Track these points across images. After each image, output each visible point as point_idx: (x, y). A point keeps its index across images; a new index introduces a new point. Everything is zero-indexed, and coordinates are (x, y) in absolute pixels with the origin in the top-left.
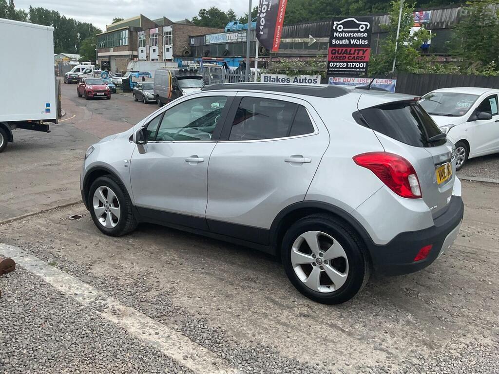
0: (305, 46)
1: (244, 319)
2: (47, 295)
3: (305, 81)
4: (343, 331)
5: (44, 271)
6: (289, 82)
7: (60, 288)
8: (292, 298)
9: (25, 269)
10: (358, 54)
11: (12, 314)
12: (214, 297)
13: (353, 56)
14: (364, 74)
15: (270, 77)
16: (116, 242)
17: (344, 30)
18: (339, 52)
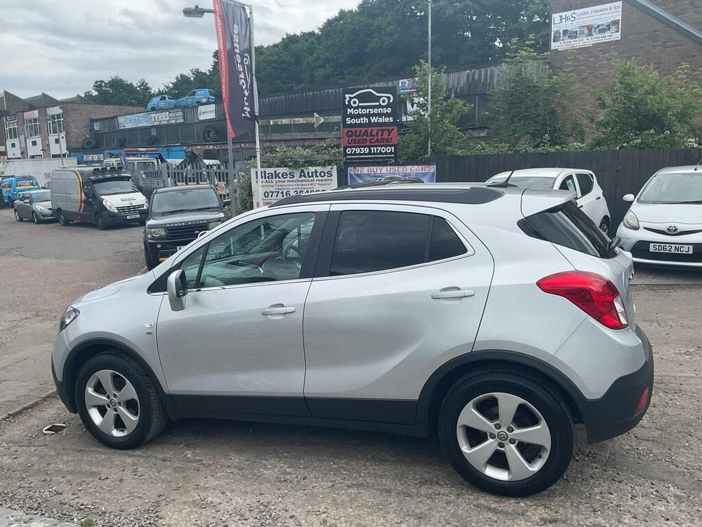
6: (293, 177)
10: (382, 135)
13: (375, 138)
14: (393, 161)
15: (265, 172)
17: (360, 104)
18: (357, 134)
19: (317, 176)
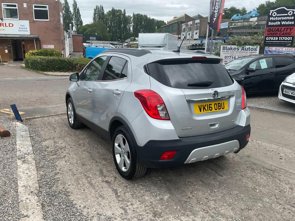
6: (239, 50)
10: (286, 31)
13: (282, 32)
14: (290, 44)
15: (227, 47)
17: (277, 15)
18: (273, 30)
19: (249, 50)
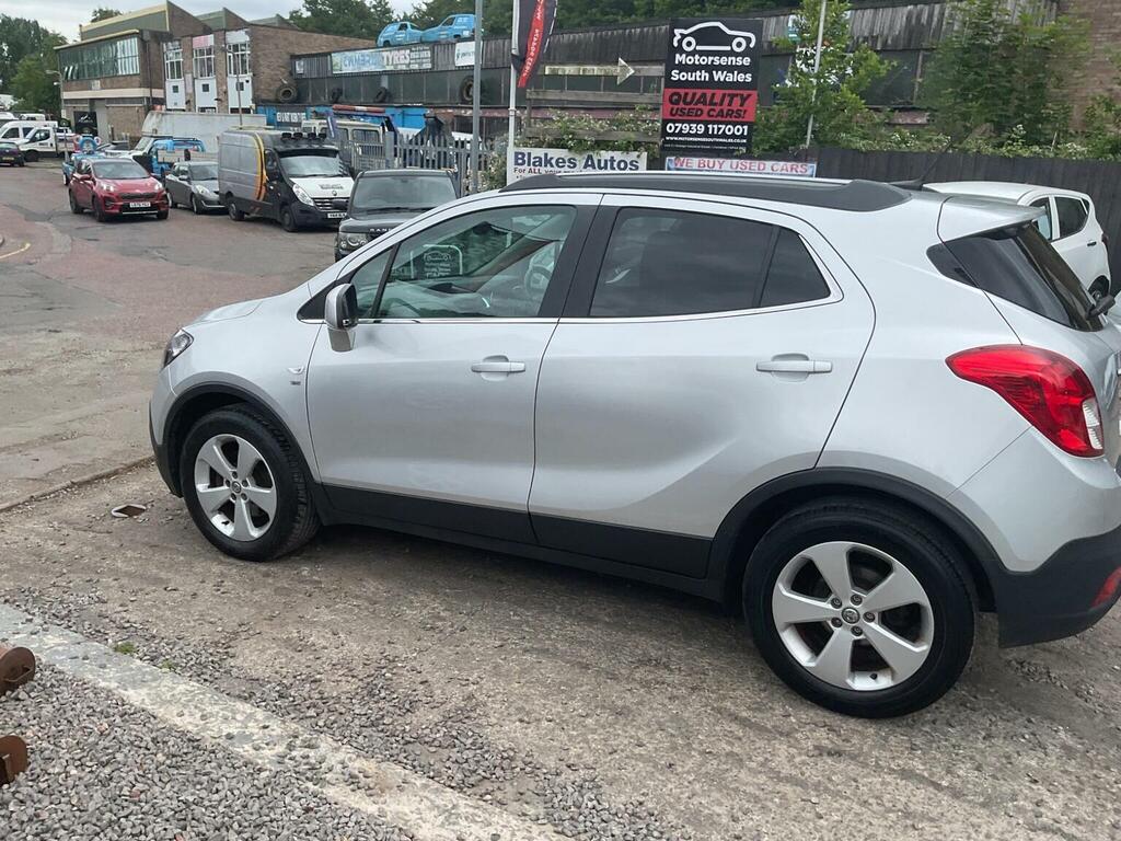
0: (609, 82)
1: (688, 773)
2: (151, 745)
3: (612, 164)
4: (938, 786)
5: (111, 672)
6: (575, 166)
7: (178, 721)
8: (776, 706)
9: (60, 672)
10: (729, 105)
11: (78, 813)
12: (587, 715)
13: (718, 108)
14: (744, 150)
15: (529, 154)
16: (267, 575)
17: (699, 48)
18: (689, 100)
19: (613, 168)
